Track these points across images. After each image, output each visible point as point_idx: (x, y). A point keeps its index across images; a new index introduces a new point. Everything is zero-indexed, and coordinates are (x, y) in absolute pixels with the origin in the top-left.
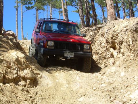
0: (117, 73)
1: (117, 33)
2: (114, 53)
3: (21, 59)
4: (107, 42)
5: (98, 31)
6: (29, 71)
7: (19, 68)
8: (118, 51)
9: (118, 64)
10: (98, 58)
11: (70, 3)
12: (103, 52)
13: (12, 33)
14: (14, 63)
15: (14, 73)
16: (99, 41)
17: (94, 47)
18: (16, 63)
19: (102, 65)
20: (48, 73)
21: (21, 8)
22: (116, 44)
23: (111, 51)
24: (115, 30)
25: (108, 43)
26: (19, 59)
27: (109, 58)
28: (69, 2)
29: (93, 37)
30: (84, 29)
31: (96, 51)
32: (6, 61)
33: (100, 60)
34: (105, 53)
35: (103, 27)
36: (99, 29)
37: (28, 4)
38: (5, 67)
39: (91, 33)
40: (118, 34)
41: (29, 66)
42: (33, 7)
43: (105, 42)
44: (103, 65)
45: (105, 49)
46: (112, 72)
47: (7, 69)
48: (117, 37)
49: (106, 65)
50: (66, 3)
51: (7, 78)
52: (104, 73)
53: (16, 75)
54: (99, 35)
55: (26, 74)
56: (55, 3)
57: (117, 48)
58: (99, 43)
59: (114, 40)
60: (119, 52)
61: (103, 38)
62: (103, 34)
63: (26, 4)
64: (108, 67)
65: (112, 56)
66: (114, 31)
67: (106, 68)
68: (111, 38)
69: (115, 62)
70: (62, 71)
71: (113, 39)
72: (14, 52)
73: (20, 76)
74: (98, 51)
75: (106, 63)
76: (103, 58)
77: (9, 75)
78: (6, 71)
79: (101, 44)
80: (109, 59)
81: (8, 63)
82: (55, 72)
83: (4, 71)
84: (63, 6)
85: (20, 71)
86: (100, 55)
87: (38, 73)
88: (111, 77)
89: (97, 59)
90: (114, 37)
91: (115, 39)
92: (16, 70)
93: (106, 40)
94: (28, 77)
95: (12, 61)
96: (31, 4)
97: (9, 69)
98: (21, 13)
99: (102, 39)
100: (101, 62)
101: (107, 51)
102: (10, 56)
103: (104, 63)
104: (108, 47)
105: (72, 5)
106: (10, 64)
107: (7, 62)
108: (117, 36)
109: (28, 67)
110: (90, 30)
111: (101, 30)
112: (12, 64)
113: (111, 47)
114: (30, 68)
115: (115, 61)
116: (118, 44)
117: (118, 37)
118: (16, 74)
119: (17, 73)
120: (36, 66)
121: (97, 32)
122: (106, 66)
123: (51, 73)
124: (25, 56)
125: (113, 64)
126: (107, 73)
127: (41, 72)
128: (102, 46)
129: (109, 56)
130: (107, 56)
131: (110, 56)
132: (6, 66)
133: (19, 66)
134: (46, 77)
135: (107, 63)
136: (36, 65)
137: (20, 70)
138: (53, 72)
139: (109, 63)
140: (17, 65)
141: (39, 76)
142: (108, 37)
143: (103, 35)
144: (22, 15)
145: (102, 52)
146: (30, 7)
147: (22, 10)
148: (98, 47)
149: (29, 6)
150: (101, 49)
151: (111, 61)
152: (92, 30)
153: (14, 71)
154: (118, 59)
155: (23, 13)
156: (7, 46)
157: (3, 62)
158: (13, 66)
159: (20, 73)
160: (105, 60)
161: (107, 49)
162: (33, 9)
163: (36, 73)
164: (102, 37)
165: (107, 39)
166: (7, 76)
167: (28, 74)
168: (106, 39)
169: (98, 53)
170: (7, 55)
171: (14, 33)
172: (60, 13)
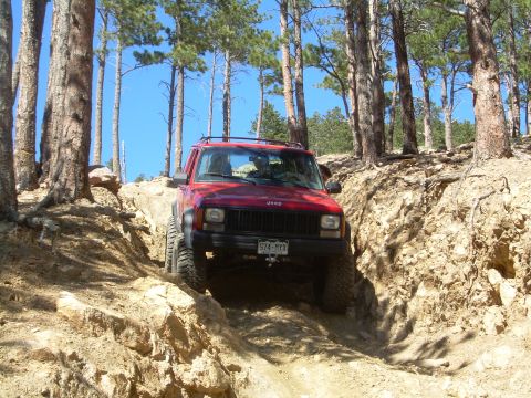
0: (519, 374)
1: (521, 218)
2: (501, 288)
3: (183, 317)
4: (477, 244)
5: (437, 193)
6: (210, 361)
7: (177, 351)
8: (521, 285)
9: (518, 335)
10: (438, 300)
11: (313, 58)
12: (457, 281)
13: (107, 176)
14: (160, 332)
15: (161, 372)
16: (443, 237)
17: (422, 256)
18: (167, 332)
19: (454, 329)
20: (265, 362)
21: (117, 57)
22: (516, 259)
23: (493, 281)
24: (513, 205)
25: (479, 246)
26: (178, 314)
27: (484, 304)
28: (309, 53)
29: (418, 215)
30: (375, 173)
31: (431, 271)
32: (133, 326)
33: (444, 307)
34: (468, 285)
35: (458, 179)
36: (444, 188)
37: (146, 43)
38: (132, 349)
39: (410, 197)
40: (525, 219)
41: (208, 340)
42: (160, 56)
43: (467, 241)
44: (457, 328)
45: (467, 268)
46: (498, 364)
47: (139, 359)
48: (519, 230)
49: (468, 329)
50: (301, 60)
51: (141, 393)
52: (464, 365)
53: (168, 380)
54: (442, 210)
55: (201, 374)
56: (246, 43)
57: (517, 274)
58: (445, 244)
59: (504, 240)
60: (523, 290)
61: (462, 225)
62: (463, 211)
63: (138, 42)
64: (477, 339)
65: (495, 297)
66: (507, 208)
67: (470, 344)
68: (495, 231)
69: (506, 325)
70: (317, 357)
71: (503, 236)
72: (156, 285)
73: (180, 382)
74: (437, 273)
75: (471, 321)
76: (459, 301)
77: (147, 381)
78: (136, 367)
79: (453, 246)
80: (480, 311)
81: (140, 333)
82: (293, 360)
83: (133, 370)
84: (289, 68)
85: (179, 363)
86: (446, 291)
87: (236, 363)
88: (496, 384)
89: (432, 303)
90: (507, 229)
91: (511, 240)
92: (168, 358)
93: (474, 236)
94: (208, 386)
95: (152, 323)
96: (157, 44)
97: (144, 355)
98: (117, 76)
99: (455, 227)
100: (447, 316)
101: (473, 277)
102: (143, 304)
103: (459, 321)
104: (478, 264)
105: (319, 66)
106: (147, 337)
107: (138, 330)
108: (518, 227)
109: (205, 347)
110: (401, 183)
111: (449, 190)
112: (153, 337)
113: (490, 266)
114: (214, 350)
115: (509, 322)
116: (523, 261)
117: (523, 233)
118: (168, 376)
119: (170, 371)
120: (226, 336)
121: (433, 198)
122: (470, 336)
123: (278, 363)
124: (193, 303)
125: (500, 330)
126: (478, 366)
127: (244, 358)
128: (453, 257)
129: (484, 297)
130: (476, 298)
131: (485, 299)
132: (133, 344)
133: (178, 344)
134: (265, 383)
135: (474, 321)
136: (226, 331)
137: (180, 359)
138: (282, 359)
139: (481, 322)
140: (171, 340)
141: (239, 377)
142: (479, 225)
143: (461, 215)
144: (117, 82)
145: (453, 277)
146: (149, 56)
147: (120, 63)
148: (439, 258)
149: (146, 51)
150: (451, 269)
151: (492, 316)
152: (409, 184)
153: (160, 363)
154: (519, 316)
155: (121, 76)
156: (117, 254)
157: (125, 331)
158: (156, 343)
159: (179, 369)
160: (465, 312)
161: (474, 270)
162: (161, 62)
163: (228, 367)
164: (455, 223)
165: (476, 231)
166: (141, 388)
167: (207, 373)
168: (472, 233)
169: (437, 283)
170: (134, 297)
171: (115, 178)
172: (262, 85)
